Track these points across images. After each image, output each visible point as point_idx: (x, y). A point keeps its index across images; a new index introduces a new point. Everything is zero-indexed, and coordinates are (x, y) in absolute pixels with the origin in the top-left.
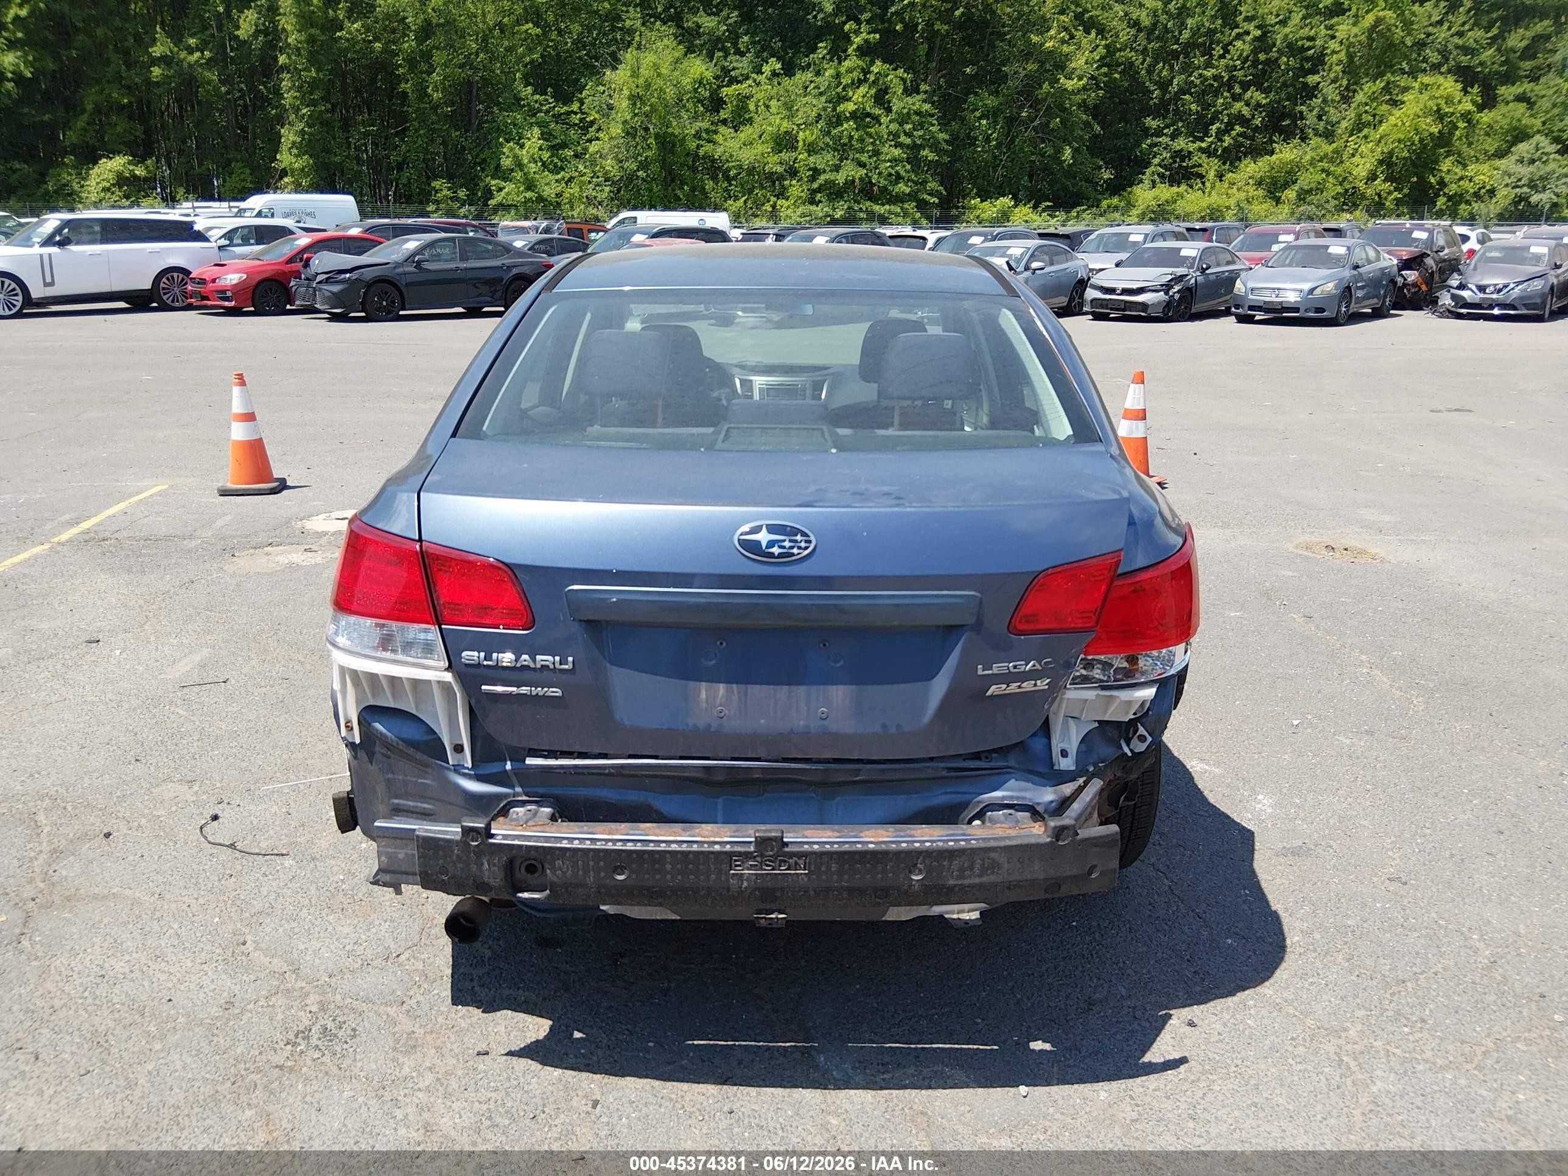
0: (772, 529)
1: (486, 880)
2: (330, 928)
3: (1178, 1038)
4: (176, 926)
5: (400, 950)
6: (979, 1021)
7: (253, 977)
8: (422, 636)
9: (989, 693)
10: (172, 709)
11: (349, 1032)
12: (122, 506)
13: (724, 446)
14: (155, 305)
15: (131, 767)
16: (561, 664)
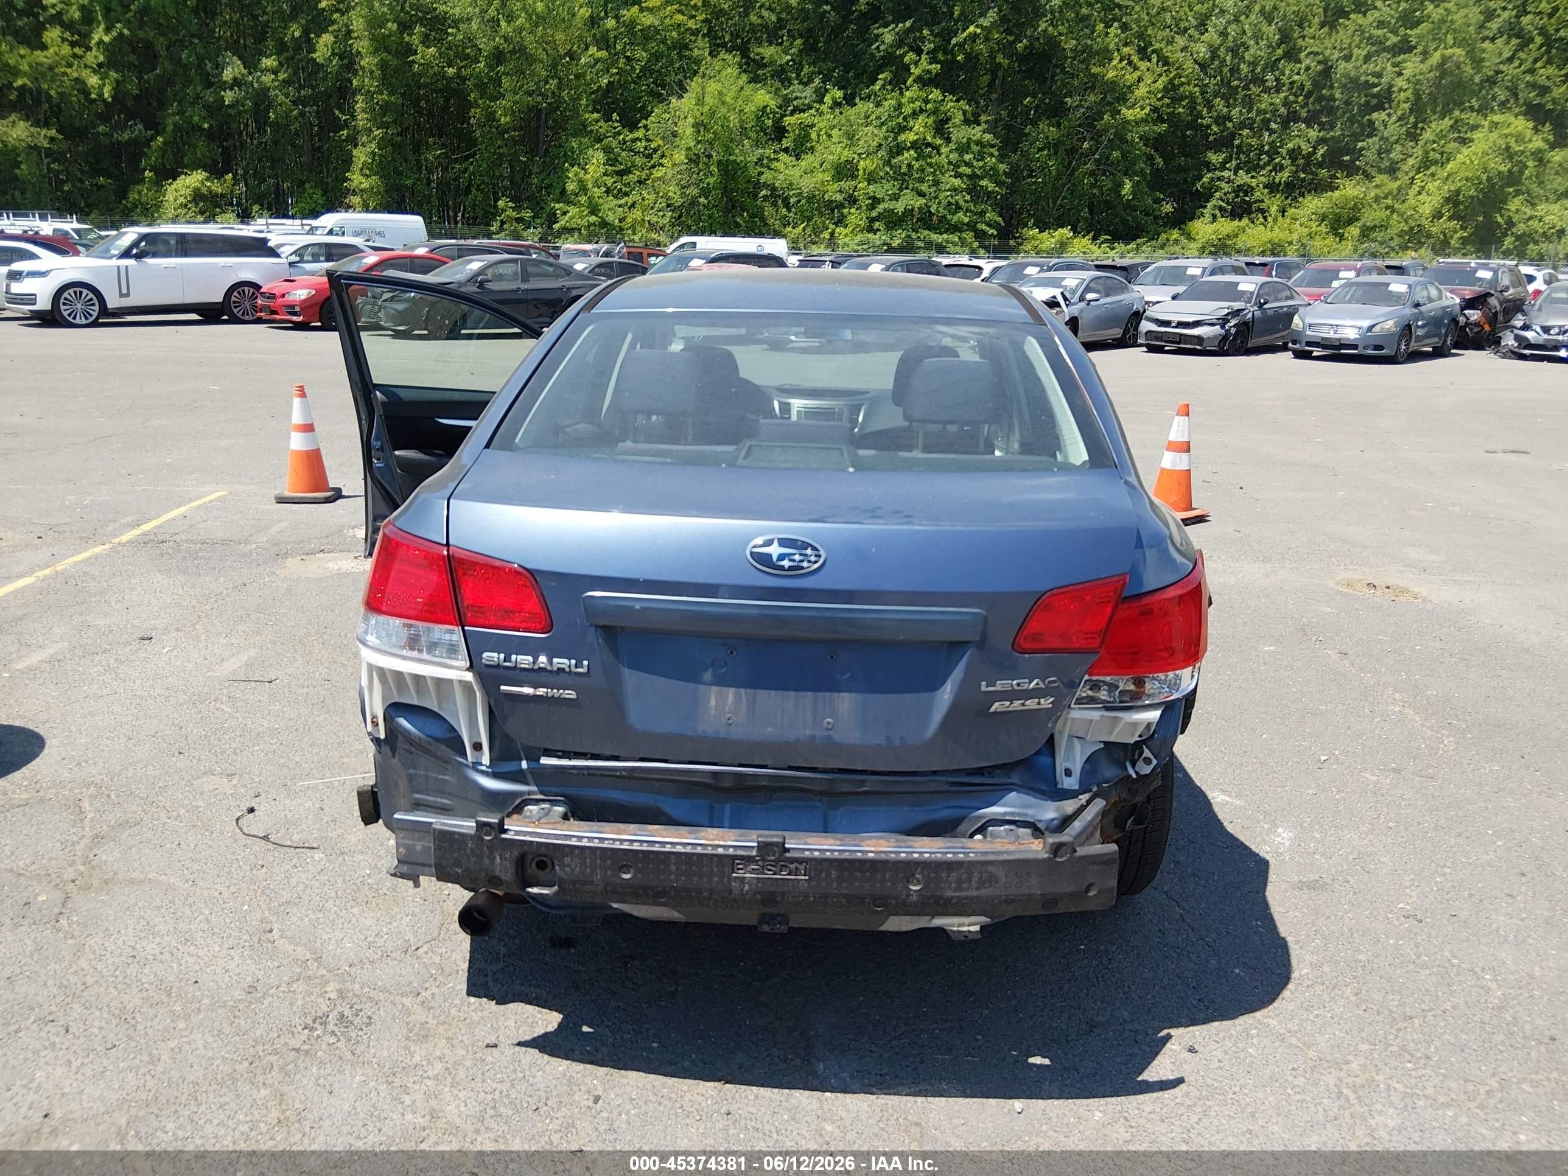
0: (783, 543)
1: (497, 873)
2: (354, 920)
3: (1178, 1063)
4: (207, 912)
5: (419, 944)
6: (979, 1037)
7: (276, 964)
8: (447, 637)
9: (992, 710)
10: (218, 706)
11: (365, 1020)
12: (182, 510)
13: (745, 463)
14: (225, 317)
15: (174, 759)
16: (576, 667)
